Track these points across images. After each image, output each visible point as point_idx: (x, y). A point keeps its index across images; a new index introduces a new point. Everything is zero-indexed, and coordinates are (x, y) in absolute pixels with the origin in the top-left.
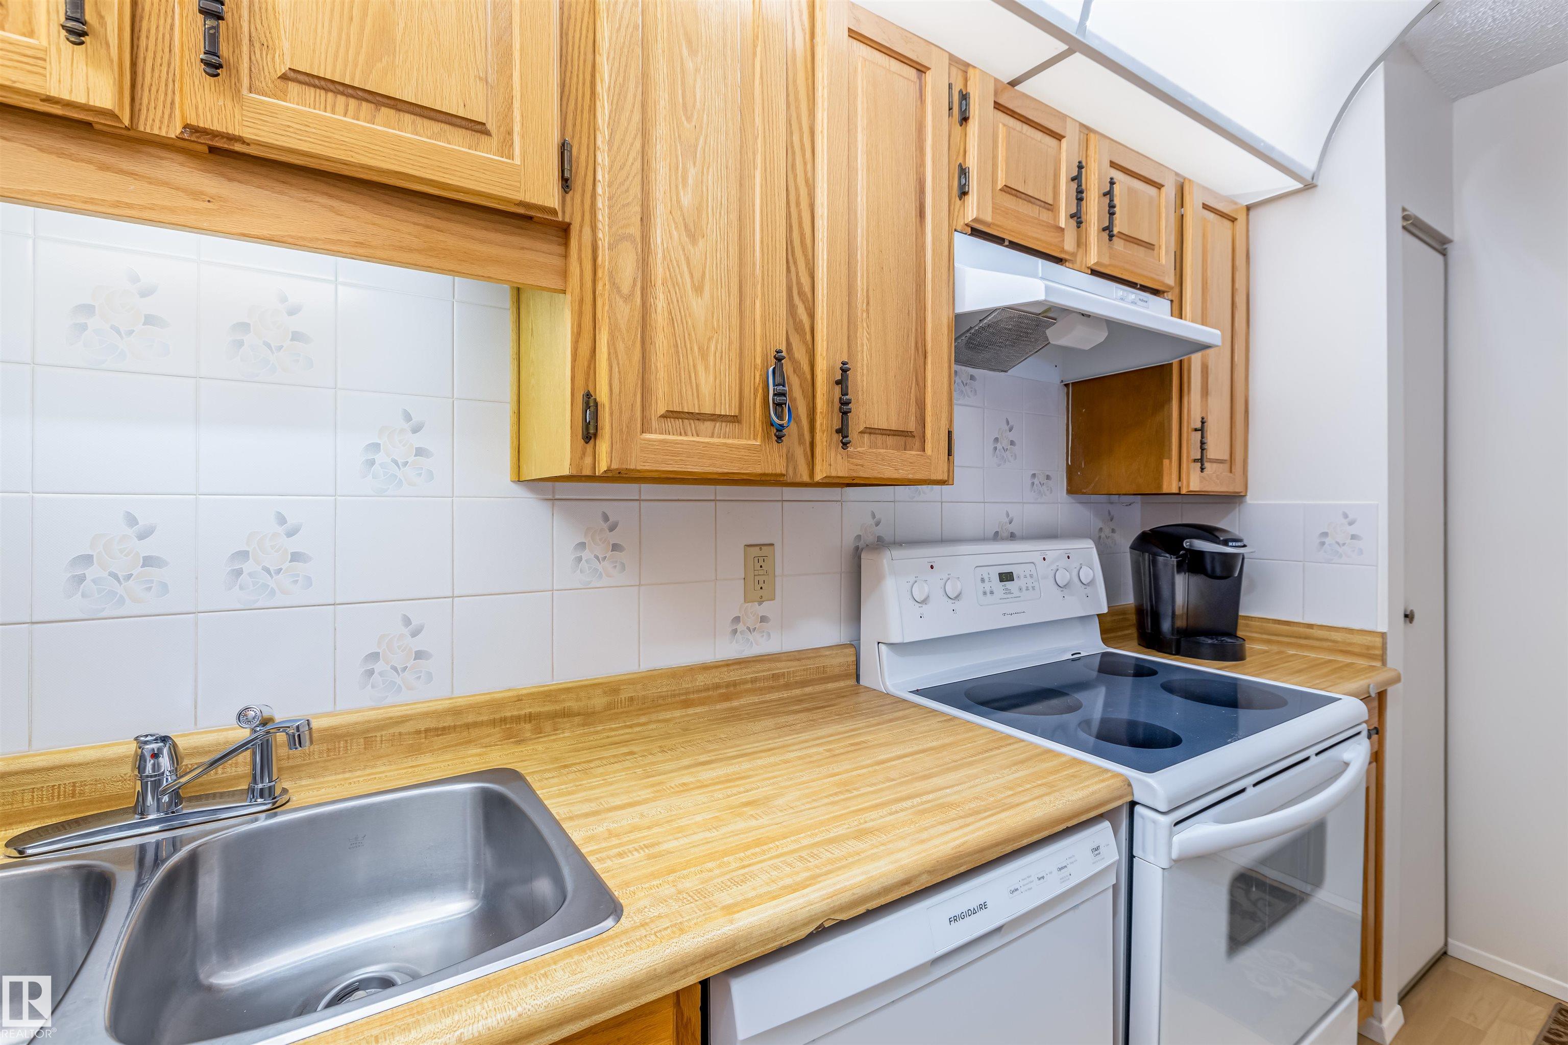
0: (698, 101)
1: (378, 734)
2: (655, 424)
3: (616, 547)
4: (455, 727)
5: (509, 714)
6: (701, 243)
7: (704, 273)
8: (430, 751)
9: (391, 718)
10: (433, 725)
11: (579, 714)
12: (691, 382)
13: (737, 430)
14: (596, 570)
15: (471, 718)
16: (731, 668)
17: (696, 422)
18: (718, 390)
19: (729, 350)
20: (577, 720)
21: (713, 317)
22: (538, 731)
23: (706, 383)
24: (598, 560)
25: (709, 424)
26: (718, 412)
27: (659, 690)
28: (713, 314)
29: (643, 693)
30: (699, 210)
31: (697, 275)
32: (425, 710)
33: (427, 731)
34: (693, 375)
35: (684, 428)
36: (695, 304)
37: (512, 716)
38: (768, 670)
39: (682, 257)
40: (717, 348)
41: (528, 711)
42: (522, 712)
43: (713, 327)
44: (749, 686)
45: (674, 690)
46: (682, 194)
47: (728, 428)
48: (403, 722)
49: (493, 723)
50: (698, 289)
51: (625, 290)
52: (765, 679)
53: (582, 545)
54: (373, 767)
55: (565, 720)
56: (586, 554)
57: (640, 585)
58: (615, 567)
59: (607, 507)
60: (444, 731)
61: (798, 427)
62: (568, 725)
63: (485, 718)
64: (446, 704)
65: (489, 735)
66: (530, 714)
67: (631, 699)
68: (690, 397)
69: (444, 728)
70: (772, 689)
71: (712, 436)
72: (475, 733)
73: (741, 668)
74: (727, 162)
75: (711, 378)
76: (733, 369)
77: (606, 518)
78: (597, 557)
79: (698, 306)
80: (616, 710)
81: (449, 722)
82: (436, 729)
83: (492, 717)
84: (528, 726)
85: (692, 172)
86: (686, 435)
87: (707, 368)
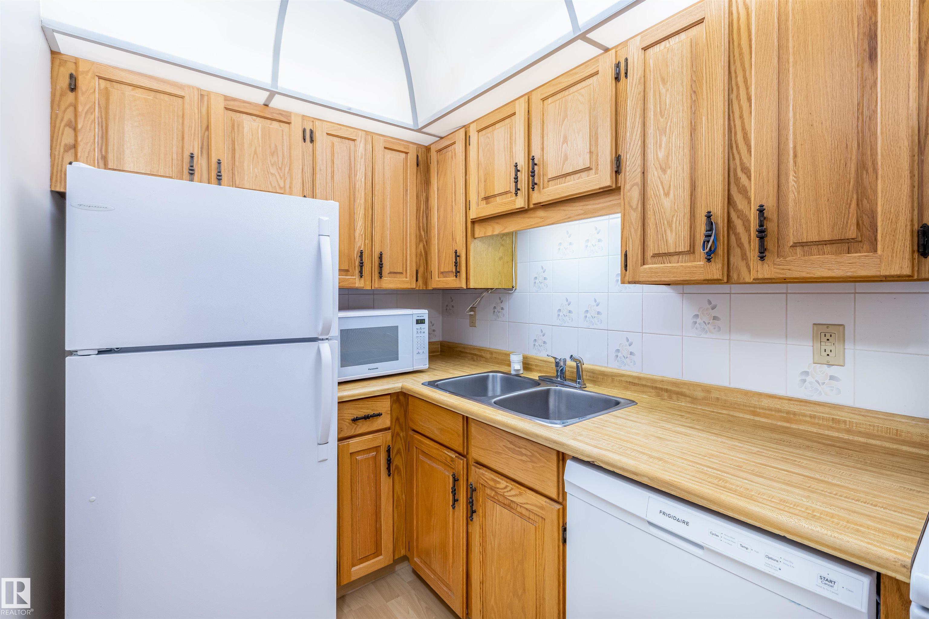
0: (667, 105)
1: (616, 378)
2: (649, 261)
3: (715, 318)
4: (639, 384)
5: (658, 386)
6: (669, 172)
7: (670, 185)
8: (631, 391)
9: (619, 374)
10: (631, 381)
11: (689, 397)
12: (663, 239)
13: (692, 258)
14: (704, 329)
15: (644, 383)
16: (792, 402)
17: (669, 257)
18: (677, 240)
19: (684, 218)
20: (688, 399)
21: (675, 205)
22: (670, 398)
23: (671, 237)
24: (705, 324)
25: (676, 257)
26: (677, 251)
27: (735, 399)
28: (675, 203)
29: (725, 398)
30: (668, 157)
31: (666, 188)
32: (629, 374)
33: (630, 382)
34: (664, 236)
35: (663, 260)
36: (665, 201)
37: (659, 387)
38: (828, 414)
39: (659, 182)
40: (677, 219)
41: (666, 387)
42: (664, 387)
43: (675, 210)
44: (808, 419)
45: (745, 403)
46: (659, 153)
47: (687, 257)
48: (622, 376)
49: (652, 387)
50: (667, 194)
51: (634, 207)
52: (827, 420)
53: (697, 316)
54: (614, 389)
55: (683, 397)
56: (699, 321)
57: (730, 340)
58: (715, 328)
59: (710, 297)
60: (635, 384)
61: (741, 249)
62: (684, 400)
63: (649, 384)
64: (636, 374)
65: (650, 392)
66: (667, 389)
67: (718, 399)
68: (663, 246)
69: (635, 383)
70: (831, 428)
71: (678, 262)
72: (646, 389)
73: (801, 405)
74: (683, 124)
75: (674, 234)
76: (686, 228)
77: (710, 302)
78: (704, 322)
79: (667, 203)
80: (709, 402)
81: (636, 381)
82: (632, 383)
83: (652, 385)
84: (666, 394)
85: (664, 139)
86: (664, 263)
87: (671, 231)
